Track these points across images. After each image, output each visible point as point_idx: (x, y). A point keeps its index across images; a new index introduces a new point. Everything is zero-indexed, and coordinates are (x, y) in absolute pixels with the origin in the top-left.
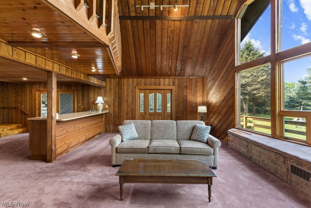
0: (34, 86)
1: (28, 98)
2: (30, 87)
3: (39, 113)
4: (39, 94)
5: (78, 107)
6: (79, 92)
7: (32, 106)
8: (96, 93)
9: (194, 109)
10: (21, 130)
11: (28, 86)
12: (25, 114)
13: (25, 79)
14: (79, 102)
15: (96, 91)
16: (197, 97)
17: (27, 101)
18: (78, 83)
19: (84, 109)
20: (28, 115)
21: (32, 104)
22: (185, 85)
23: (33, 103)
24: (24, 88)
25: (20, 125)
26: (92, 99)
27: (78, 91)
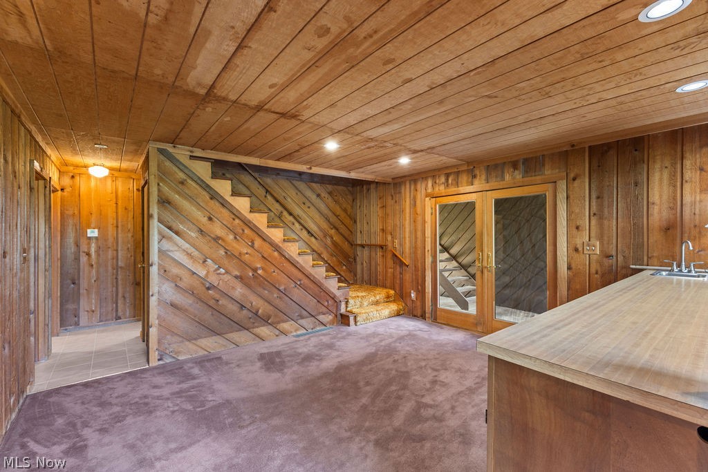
0: (421, 183)
1: (407, 218)
2: (412, 187)
3: (432, 262)
4: (433, 206)
5: (576, 250)
6: (576, 183)
7: (416, 242)
10: (394, 307)
11: (408, 186)
12: (402, 264)
13: (404, 161)
14: (577, 228)
17: (405, 228)
18: (573, 146)
19: (609, 256)
20: (407, 266)
21: (416, 238)
23: (419, 234)
24: (400, 193)
25: (392, 292)
27: (574, 179)
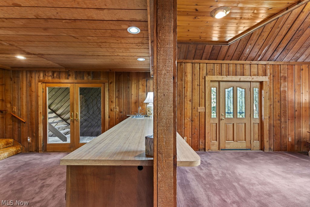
0: (35, 74)
1: (24, 93)
2: (28, 75)
3: (43, 119)
4: (44, 88)
5: (111, 110)
6: (112, 85)
7: (31, 108)
8: (140, 86)
9: (296, 113)
10: (13, 150)
11: (25, 74)
12: (20, 122)
13: (21, 57)
14: (112, 102)
15: (140, 83)
16: (301, 93)
17: (22, 99)
18: (110, 70)
19: (121, 112)
20: (25, 123)
21: (31, 105)
22: (282, 75)
23: (34, 103)
24: (18, 77)
25: (11, 140)
26: (133, 96)
27: (111, 83)
